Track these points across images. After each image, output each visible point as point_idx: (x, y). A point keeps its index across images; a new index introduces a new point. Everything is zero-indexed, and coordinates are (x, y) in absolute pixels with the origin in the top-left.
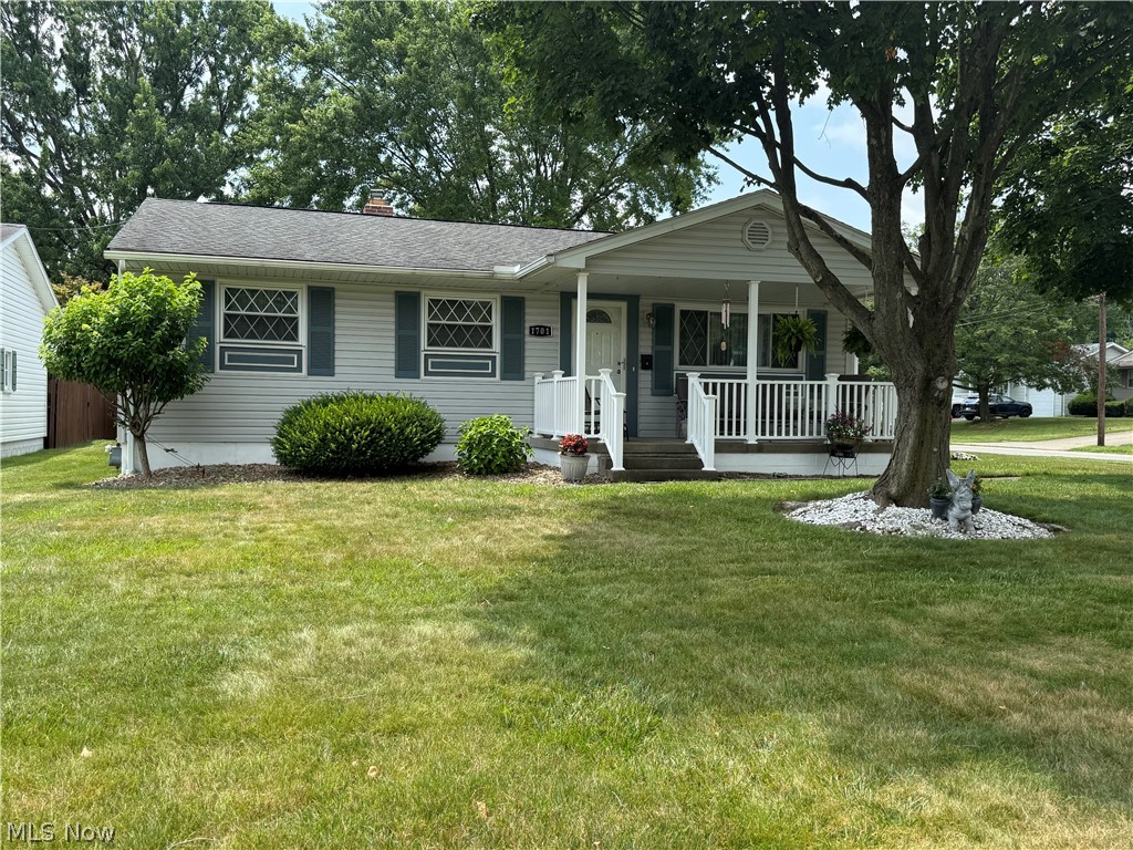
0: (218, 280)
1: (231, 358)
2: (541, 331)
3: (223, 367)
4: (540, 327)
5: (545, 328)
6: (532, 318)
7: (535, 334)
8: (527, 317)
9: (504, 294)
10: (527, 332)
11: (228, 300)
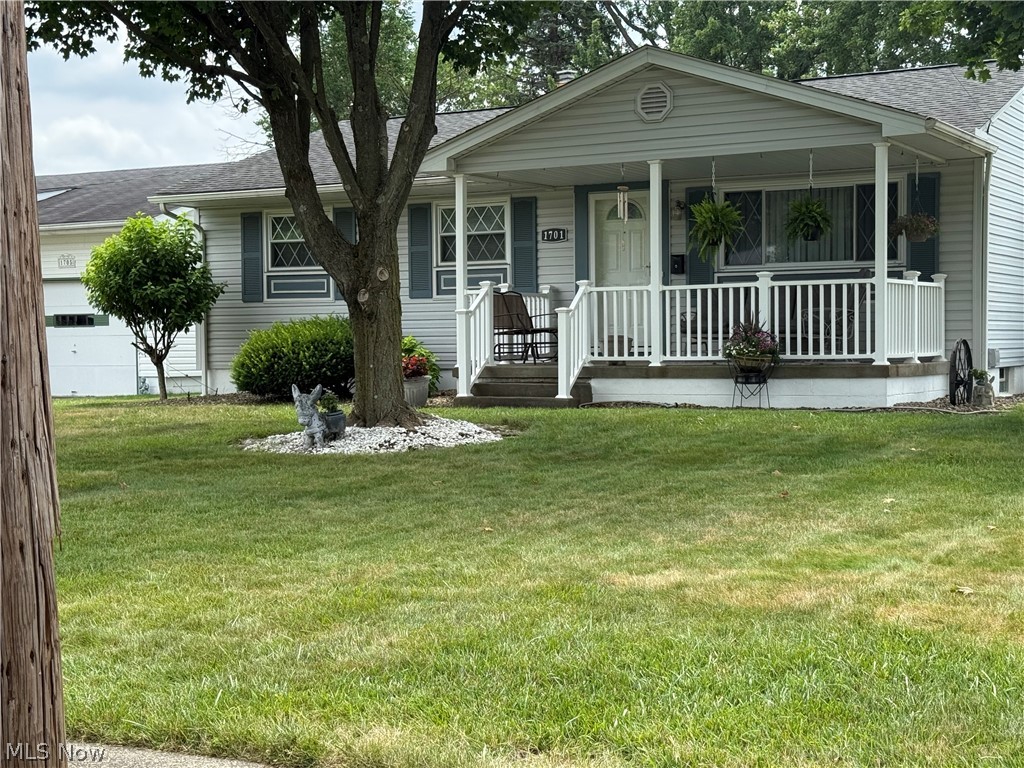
0: (265, 211)
1: (277, 287)
2: (556, 236)
3: (270, 296)
4: (553, 230)
5: (559, 230)
6: (545, 222)
7: (548, 239)
8: (539, 220)
9: (515, 196)
10: (540, 237)
11: (274, 229)
